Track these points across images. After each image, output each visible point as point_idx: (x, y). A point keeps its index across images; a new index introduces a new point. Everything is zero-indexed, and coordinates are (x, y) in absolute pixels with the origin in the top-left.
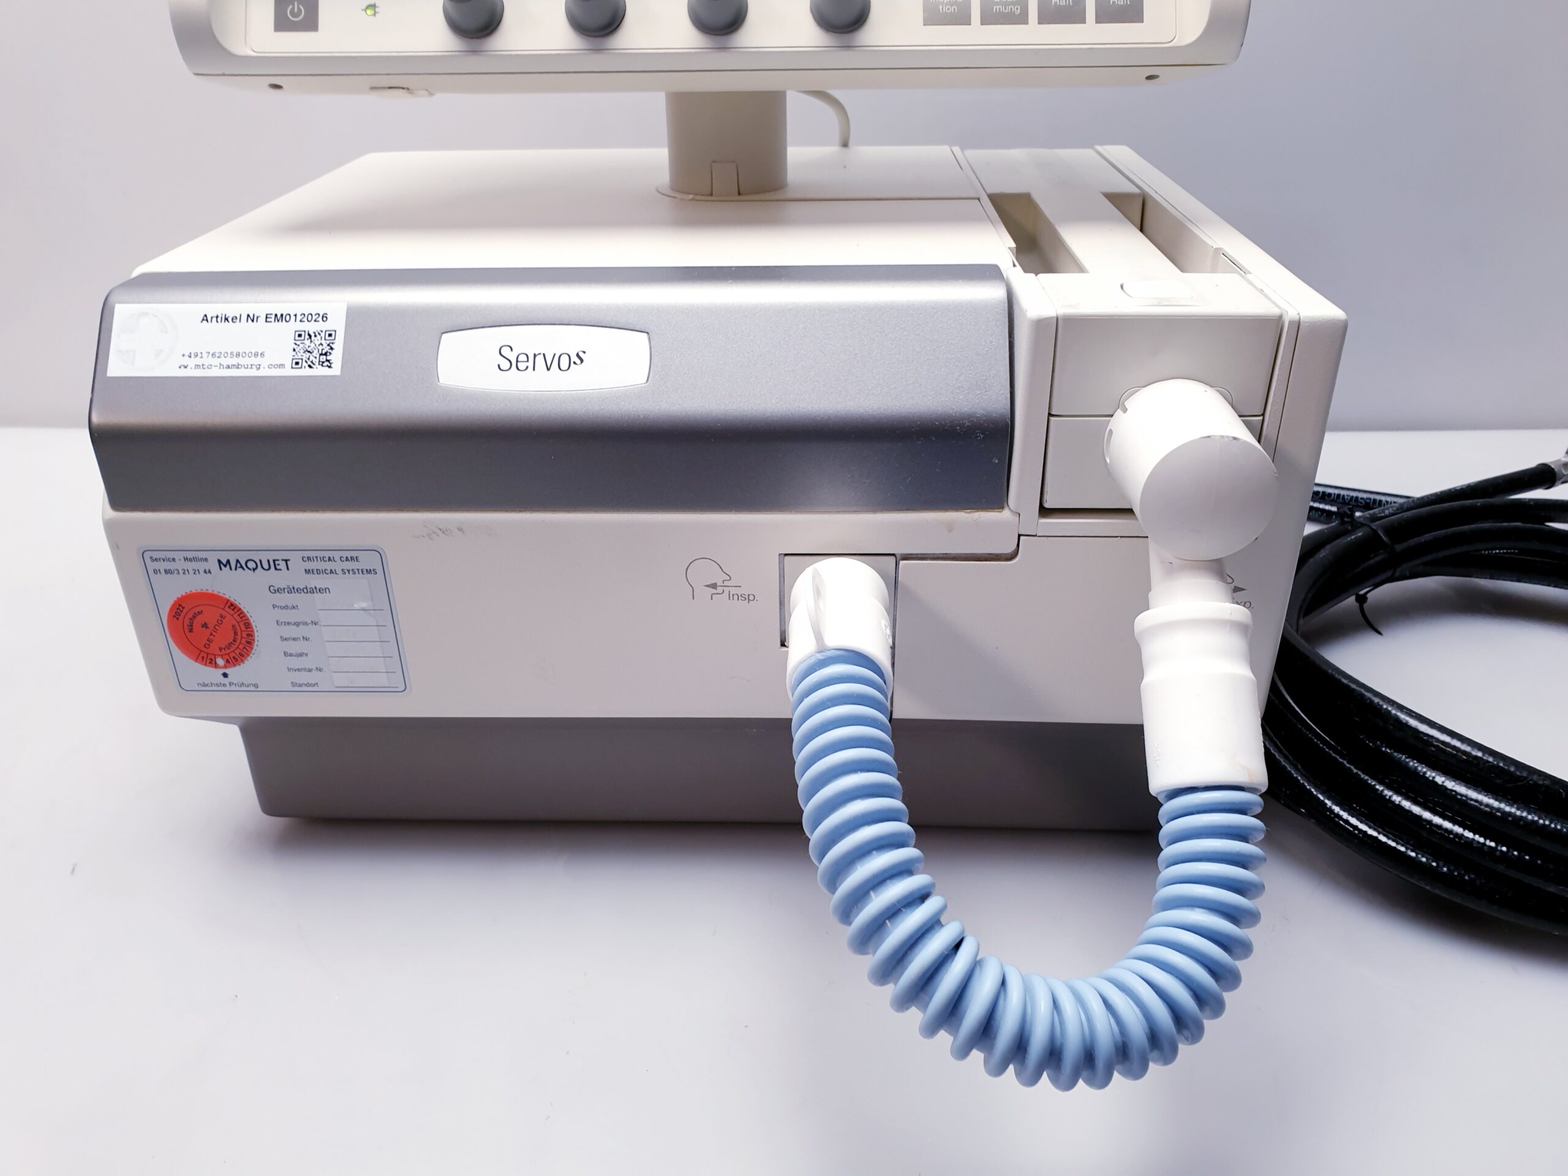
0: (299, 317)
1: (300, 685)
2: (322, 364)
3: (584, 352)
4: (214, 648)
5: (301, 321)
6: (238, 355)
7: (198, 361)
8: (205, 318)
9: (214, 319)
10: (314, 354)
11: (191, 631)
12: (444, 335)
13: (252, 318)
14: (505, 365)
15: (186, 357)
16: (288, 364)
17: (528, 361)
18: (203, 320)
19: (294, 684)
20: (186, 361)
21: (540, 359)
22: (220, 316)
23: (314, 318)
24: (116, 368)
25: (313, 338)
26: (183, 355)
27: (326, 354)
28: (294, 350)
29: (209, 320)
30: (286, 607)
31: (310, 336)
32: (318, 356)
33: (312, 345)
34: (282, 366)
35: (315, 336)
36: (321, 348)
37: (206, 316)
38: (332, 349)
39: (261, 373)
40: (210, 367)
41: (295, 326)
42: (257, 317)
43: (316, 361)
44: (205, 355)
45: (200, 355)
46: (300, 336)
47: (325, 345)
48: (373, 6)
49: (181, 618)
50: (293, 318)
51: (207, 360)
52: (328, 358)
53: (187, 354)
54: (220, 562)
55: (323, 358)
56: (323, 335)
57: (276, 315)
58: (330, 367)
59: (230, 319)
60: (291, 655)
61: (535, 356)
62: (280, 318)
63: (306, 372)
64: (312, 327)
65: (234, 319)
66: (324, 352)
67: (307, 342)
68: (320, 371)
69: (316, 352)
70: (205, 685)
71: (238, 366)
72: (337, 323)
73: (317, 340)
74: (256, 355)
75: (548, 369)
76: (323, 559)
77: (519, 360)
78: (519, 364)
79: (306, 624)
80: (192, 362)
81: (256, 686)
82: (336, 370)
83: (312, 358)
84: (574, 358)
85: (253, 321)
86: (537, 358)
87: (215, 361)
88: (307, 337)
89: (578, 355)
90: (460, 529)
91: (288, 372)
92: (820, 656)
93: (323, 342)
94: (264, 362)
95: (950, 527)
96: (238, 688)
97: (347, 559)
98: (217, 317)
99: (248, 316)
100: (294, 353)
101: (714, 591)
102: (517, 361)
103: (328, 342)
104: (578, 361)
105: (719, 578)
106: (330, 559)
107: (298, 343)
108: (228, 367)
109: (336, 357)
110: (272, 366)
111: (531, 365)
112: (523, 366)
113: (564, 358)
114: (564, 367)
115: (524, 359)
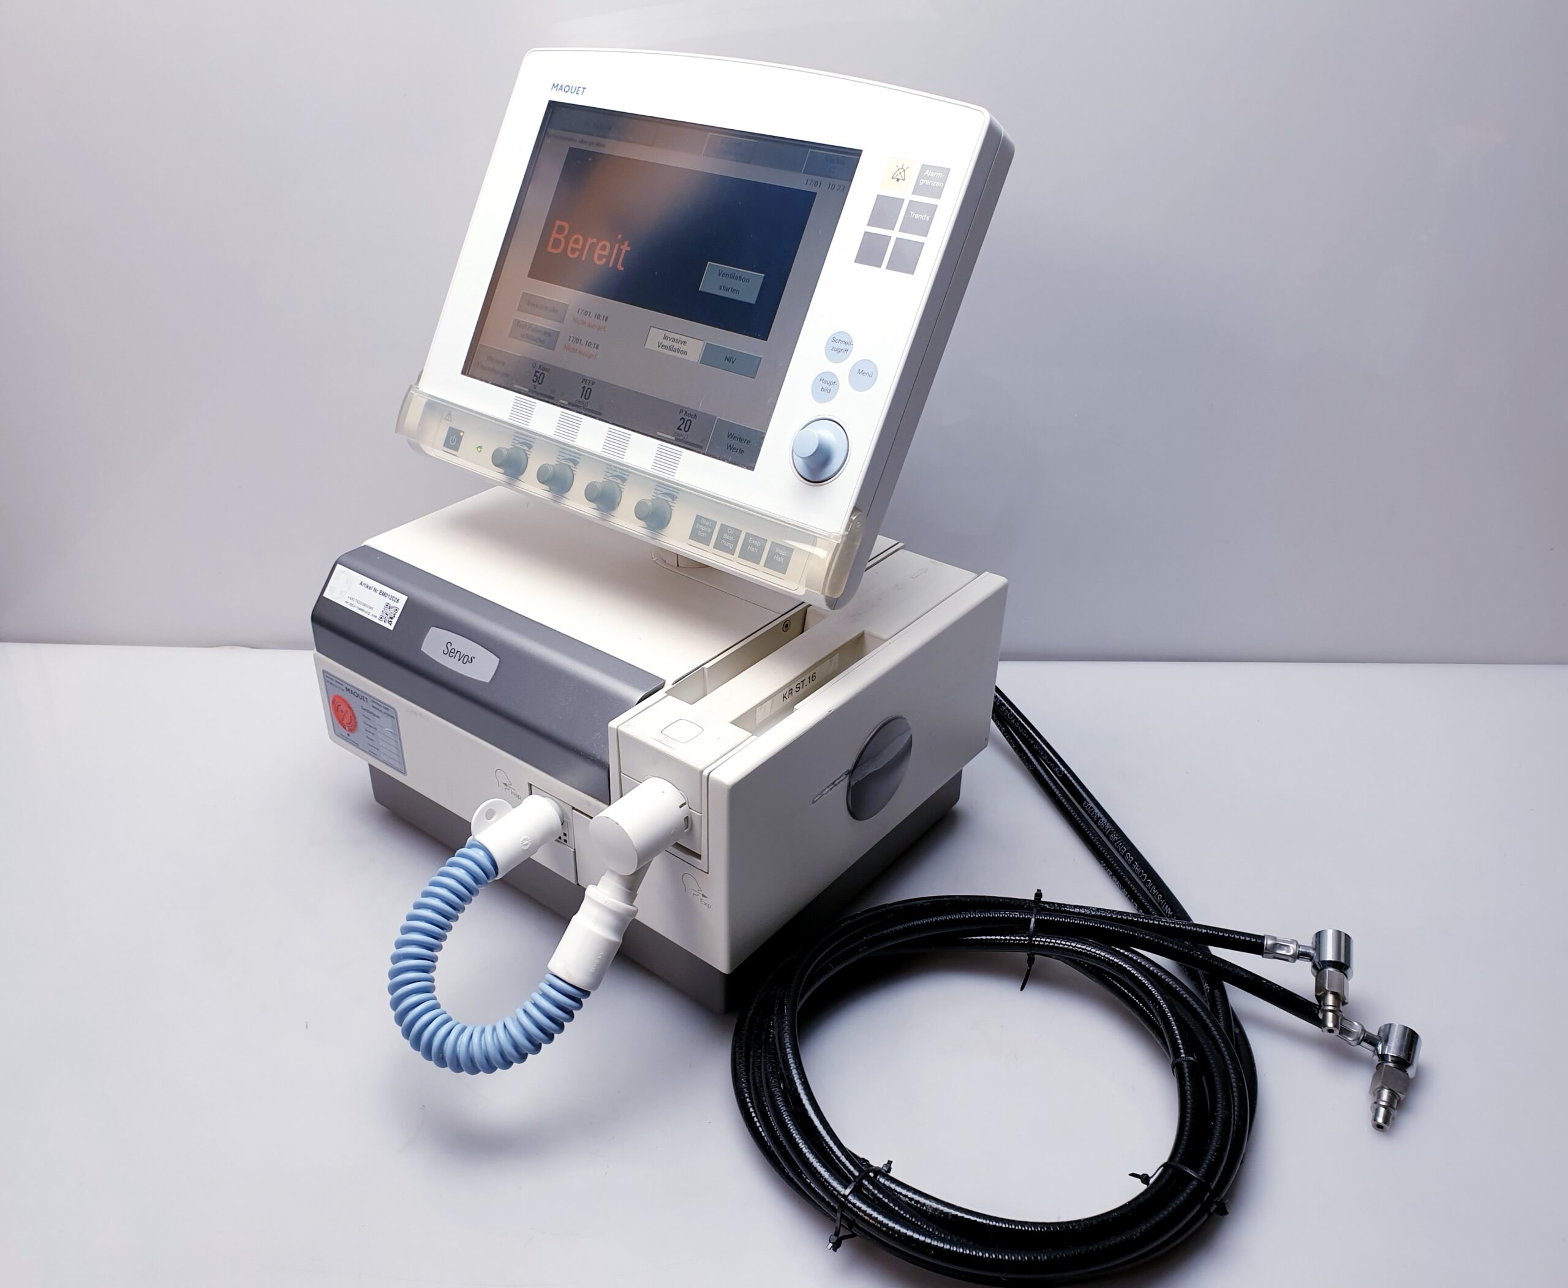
1: (372, 752)
2: (388, 622)
4: (345, 722)
5: (390, 599)
6: (365, 605)
9: (364, 585)
11: (338, 711)
12: (433, 626)
13: (375, 590)
15: (349, 598)
16: (379, 617)
20: (348, 600)
23: (394, 599)
24: (326, 595)
28: (383, 611)
30: (367, 717)
32: (389, 617)
33: (389, 612)
34: (376, 617)
35: (391, 608)
36: (391, 614)
37: (362, 582)
38: (394, 616)
39: (369, 617)
40: (354, 606)
41: (387, 600)
43: (387, 620)
45: (354, 599)
46: (387, 605)
47: (393, 614)
48: (480, 447)
49: (336, 704)
50: (388, 596)
51: (355, 603)
52: (392, 620)
54: (347, 688)
55: (390, 619)
56: (394, 608)
58: (390, 625)
61: (458, 652)
62: (384, 594)
63: (382, 623)
64: (392, 603)
65: (370, 587)
66: (391, 617)
67: (388, 610)
68: (387, 625)
69: (389, 615)
71: (362, 610)
72: (401, 605)
73: (392, 610)
74: (371, 608)
76: (378, 704)
79: (373, 728)
80: (350, 601)
81: (358, 745)
82: (391, 628)
83: (387, 618)
84: (470, 660)
87: (357, 604)
88: (389, 607)
89: (471, 658)
90: (420, 715)
91: (377, 620)
94: (372, 612)
95: (589, 804)
96: (352, 743)
97: (385, 708)
99: (375, 588)
100: (382, 613)
101: (506, 787)
103: (395, 613)
105: (508, 783)
106: (380, 705)
107: (385, 609)
108: (360, 609)
109: (394, 621)
110: (373, 615)
111: (454, 655)
112: (451, 654)
113: (467, 657)
114: (465, 662)
115: (453, 651)
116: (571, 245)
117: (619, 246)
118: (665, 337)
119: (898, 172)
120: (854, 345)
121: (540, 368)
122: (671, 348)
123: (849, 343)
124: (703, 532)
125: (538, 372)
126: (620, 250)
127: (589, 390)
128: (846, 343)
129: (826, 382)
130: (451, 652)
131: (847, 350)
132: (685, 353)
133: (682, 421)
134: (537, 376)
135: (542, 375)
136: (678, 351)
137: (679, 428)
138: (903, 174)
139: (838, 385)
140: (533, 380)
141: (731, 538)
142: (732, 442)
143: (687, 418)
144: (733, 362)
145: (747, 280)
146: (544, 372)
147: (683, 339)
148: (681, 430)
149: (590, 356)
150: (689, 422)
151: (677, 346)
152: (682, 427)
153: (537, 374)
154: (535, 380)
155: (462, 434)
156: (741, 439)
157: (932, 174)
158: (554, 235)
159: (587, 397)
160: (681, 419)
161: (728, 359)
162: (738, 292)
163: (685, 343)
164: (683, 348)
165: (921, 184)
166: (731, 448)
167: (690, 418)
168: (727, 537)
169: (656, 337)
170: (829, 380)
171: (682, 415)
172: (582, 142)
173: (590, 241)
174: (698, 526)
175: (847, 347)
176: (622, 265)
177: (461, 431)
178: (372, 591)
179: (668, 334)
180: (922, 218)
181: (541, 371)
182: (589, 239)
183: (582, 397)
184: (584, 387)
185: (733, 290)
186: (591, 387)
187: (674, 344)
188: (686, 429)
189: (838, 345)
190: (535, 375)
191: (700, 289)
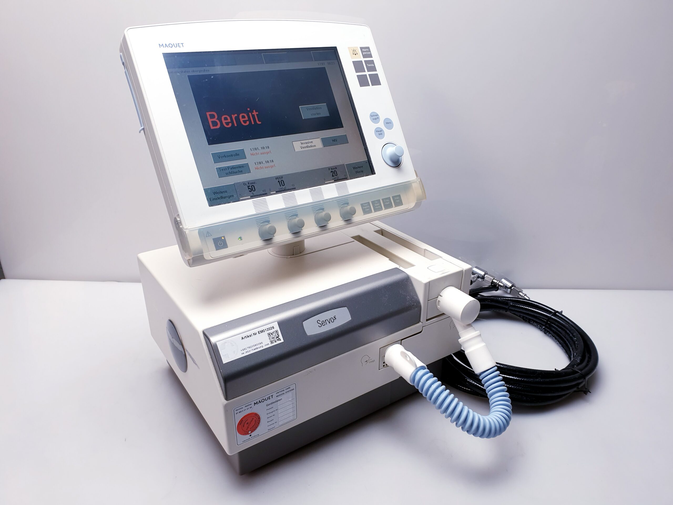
0: (267, 330)
1: (270, 429)
2: (278, 340)
3: (335, 316)
4: (249, 429)
5: (268, 330)
6: (255, 346)
7: (246, 351)
8: (242, 338)
9: (245, 338)
10: (275, 338)
11: (244, 426)
12: (303, 322)
14: (320, 325)
15: (242, 351)
16: (270, 343)
17: (324, 323)
18: (242, 339)
19: (268, 430)
20: (243, 352)
21: (327, 321)
22: (246, 336)
23: (271, 328)
24: (225, 361)
25: (273, 334)
26: (241, 350)
27: (278, 337)
28: (269, 339)
29: (244, 338)
30: (270, 408)
31: (271, 333)
32: (276, 338)
33: (273, 336)
34: (268, 344)
35: (273, 333)
36: (276, 336)
37: (242, 337)
38: (279, 335)
39: (264, 348)
40: (250, 351)
41: (267, 332)
42: (256, 333)
43: (276, 340)
44: (247, 348)
45: (246, 349)
46: (269, 334)
47: (277, 335)
48: (240, 237)
49: (241, 424)
50: (265, 330)
51: (249, 349)
52: (279, 338)
53: (242, 350)
54: (255, 403)
55: (278, 338)
56: (275, 332)
57: (261, 331)
58: (280, 340)
59: (249, 336)
60: (269, 422)
61: (325, 321)
62: (262, 331)
63: (275, 344)
64: (271, 331)
65: (250, 336)
66: (277, 337)
67: (272, 336)
68: (278, 342)
69: (275, 337)
70: (244, 441)
71: (257, 348)
72: (277, 328)
73: (274, 334)
74: (260, 344)
75: (330, 323)
76: (281, 391)
77: (323, 323)
78: (323, 324)
79: (275, 411)
80: (245, 351)
81: (258, 435)
82: (282, 341)
83: (275, 339)
84: (334, 318)
85: (255, 335)
86: (326, 321)
87: (251, 349)
88: (271, 334)
89: (334, 317)
90: (314, 370)
91: (271, 345)
92: (417, 370)
93: (276, 334)
94: (263, 345)
96: (253, 438)
97: (287, 389)
98: (245, 337)
99: (254, 334)
100: (270, 340)
101: (367, 362)
102: (322, 323)
103: (277, 334)
104: (335, 319)
105: (368, 359)
106: (283, 391)
107: (270, 336)
108: (255, 349)
109: (281, 337)
110: (265, 345)
111: (325, 323)
112: (324, 324)
113: (332, 319)
114: (333, 321)
115: (323, 322)
116: (224, 122)
117: (252, 114)
118: (302, 144)
119: (354, 52)
120: (379, 115)
121: (249, 183)
122: (307, 147)
123: (377, 115)
124: (367, 208)
125: (250, 186)
126: (253, 116)
127: (282, 181)
128: (376, 115)
129: (379, 131)
130: (322, 324)
131: (378, 118)
132: (315, 146)
133: (332, 172)
134: (250, 188)
135: (253, 187)
136: (311, 146)
137: (333, 176)
138: (355, 52)
139: (383, 130)
140: (249, 191)
141: (378, 204)
142: (356, 170)
143: (333, 170)
144: (337, 141)
145: (321, 108)
146: (252, 185)
147: (310, 141)
148: (334, 176)
149: (272, 167)
150: (335, 172)
151: (309, 145)
152: (334, 175)
153: (249, 187)
154: (250, 191)
155: (223, 238)
156: (359, 167)
157: (365, 50)
158: (210, 120)
159: (283, 185)
160: (331, 172)
161: (334, 141)
162: (320, 114)
163: (312, 142)
164: (312, 144)
165: (364, 54)
166: (357, 172)
167: (335, 170)
168: (376, 205)
169: (297, 146)
170: (379, 130)
171: (331, 170)
172: (193, 71)
173: (234, 117)
174: (363, 208)
175: (377, 117)
176: (259, 121)
177: (222, 237)
178: (253, 337)
179: (302, 142)
180: (371, 65)
181: (251, 185)
182: (233, 115)
183: (280, 186)
184: (279, 181)
185: (318, 114)
186: (282, 180)
187: (307, 144)
188: (336, 175)
189: (374, 117)
190: (249, 189)
191: (303, 119)
